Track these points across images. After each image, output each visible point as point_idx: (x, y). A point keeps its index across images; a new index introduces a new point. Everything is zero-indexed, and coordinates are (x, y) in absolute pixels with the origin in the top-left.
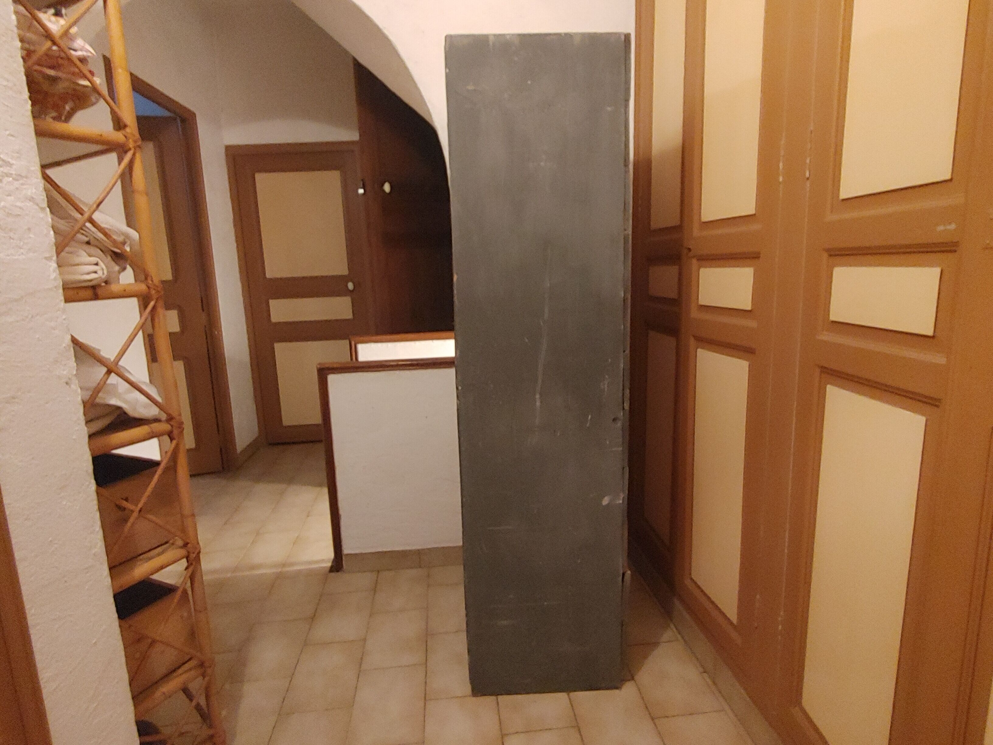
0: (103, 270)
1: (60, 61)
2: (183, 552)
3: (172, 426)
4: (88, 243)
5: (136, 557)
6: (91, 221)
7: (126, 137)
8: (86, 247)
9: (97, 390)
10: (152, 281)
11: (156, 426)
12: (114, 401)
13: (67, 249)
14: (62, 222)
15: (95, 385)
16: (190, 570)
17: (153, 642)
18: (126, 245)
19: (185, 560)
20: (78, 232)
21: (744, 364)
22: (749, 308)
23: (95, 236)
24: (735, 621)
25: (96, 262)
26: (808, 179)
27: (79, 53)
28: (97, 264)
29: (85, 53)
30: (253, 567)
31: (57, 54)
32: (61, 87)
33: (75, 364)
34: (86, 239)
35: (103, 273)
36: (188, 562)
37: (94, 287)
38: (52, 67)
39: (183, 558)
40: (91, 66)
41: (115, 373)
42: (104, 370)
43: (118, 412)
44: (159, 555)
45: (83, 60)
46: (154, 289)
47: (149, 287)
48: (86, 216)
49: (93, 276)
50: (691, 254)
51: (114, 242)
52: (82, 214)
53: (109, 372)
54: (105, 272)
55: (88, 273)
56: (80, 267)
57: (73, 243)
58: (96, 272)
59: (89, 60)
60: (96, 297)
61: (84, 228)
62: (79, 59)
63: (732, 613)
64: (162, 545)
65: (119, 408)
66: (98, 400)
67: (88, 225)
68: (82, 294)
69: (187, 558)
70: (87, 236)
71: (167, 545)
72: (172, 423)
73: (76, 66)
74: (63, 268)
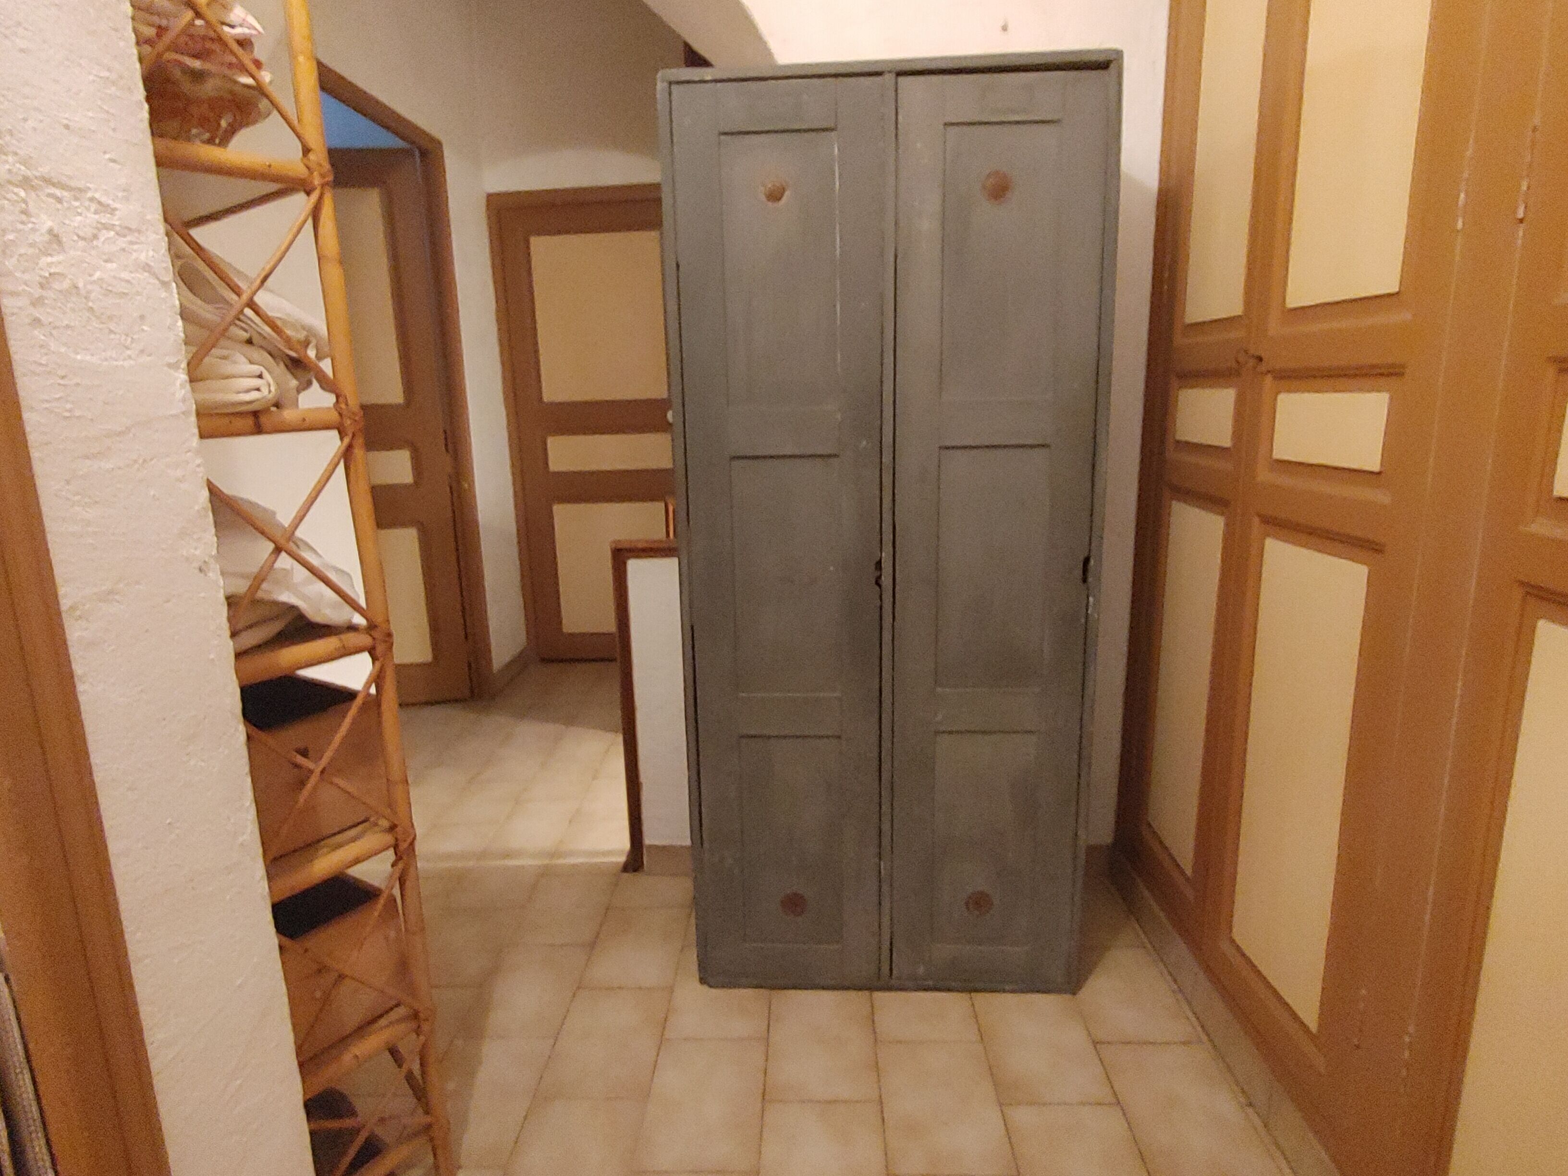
0: (269, 386)
1: (208, 45)
2: (389, 839)
3: (374, 639)
4: (249, 342)
5: (319, 841)
6: (251, 305)
7: (308, 168)
8: (247, 349)
9: (259, 579)
10: (347, 405)
11: (351, 639)
12: (286, 597)
13: (214, 351)
14: (209, 307)
15: (255, 570)
16: (400, 865)
17: (341, 977)
18: (310, 346)
19: (391, 852)
20: (232, 323)
21: (1362, 571)
22: (1376, 468)
23: (260, 330)
24: (1313, 1026)
25: (258, 373)
26: (1521, 221)
27: (238, 31)
28: (260, 376)
29: (246, 31)
30: (507, 855)
31: (202, 32)
32: (210, 88)
34: (246, 335)
35: (270, 392)
36: (396, 854)
37: (256, 414)
38: (196, 56)
39: (387, 848)
40: (259, 52)
41: (286, 552)
42: (271, 546)
43: (292, 614)
44: (354, 840)
45: (244, 43)
46: (350, 418)
47: (340, 415)
48: (245, 297)
49: (254, 395)
50: (1263, 368)
51: (288, 340)
52: (239, 294)
53: (278, 550)
54: (273, 389)
55: (248, 391)
56: (234, 380)
57: (223, 342)
58: (258, 389)
59: (253, 40)
60: (259, 430)
61: (242, 317)
62: (235, 40)
63: (1310, 1016)
64: (359, 824)
65: (293, 608)
66: (260, 594)
67: (248, 312)
68: (239, 423)
69: (396, 847)
70: (246, 331)
71: (366, 824)
72: (372, 633)
73: (232, 52)
74: (208, 382)
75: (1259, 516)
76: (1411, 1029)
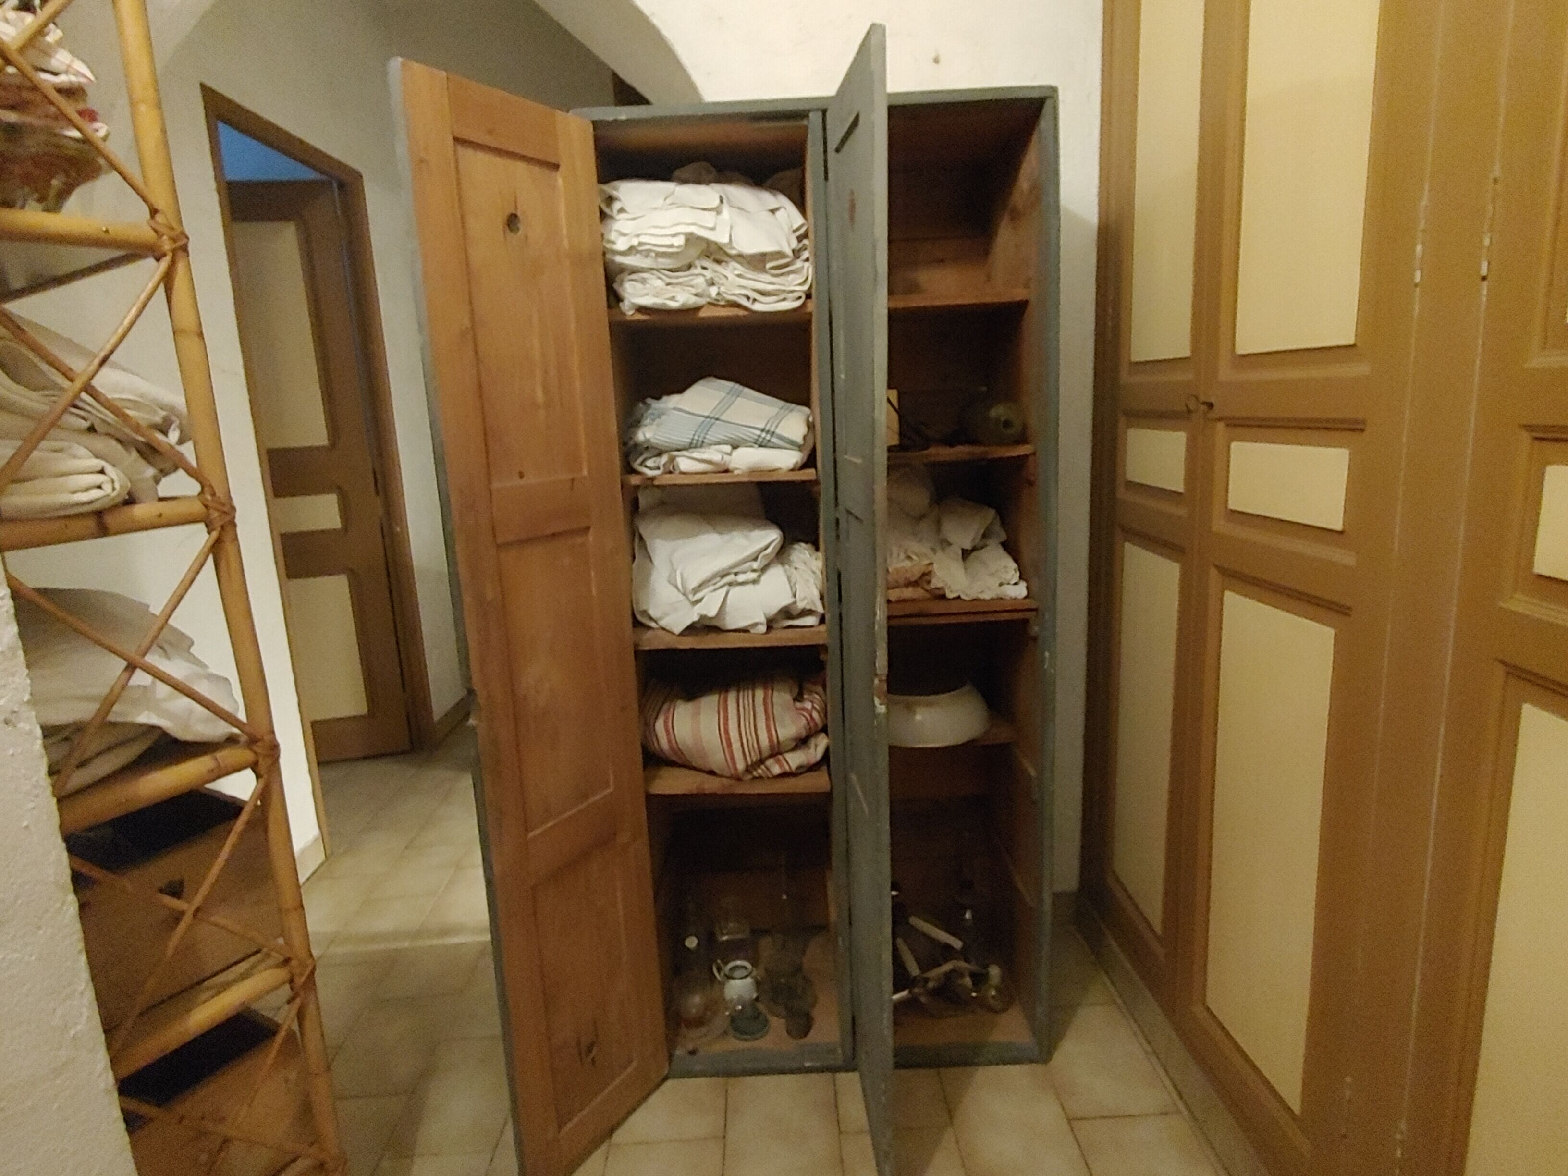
0: (113, 482)
1: (26, 95)
2: (282, 974)
3: (256, 753)
4: (92, 429)
5: (199, 983)
6: (88, 388)
7: (156, 231)
8: (90, 439)
9: (109, 702)
10: (213, 494)
11: (226, 756)
12: (145, 718)
13: (44, 444)
14: (34, 395)
15: (105, 691)
16: (298, 1002)
17: (227, 1141)
18: (173, 426)
19: (287, 986)
20: (65, 411)
21: (1327, 633)
22: (1339, 527)
23: (103, 417)
24: (1296, 1108)
25: (100, 469)
26: (1485, 278)
27: (62, 79)
28: (102, 472)
29: (73, 79)
30: (445, 932)
31: (17, 81)
32: (32, 145)
33: (29, 681)
34: (85, 424)
35: (114, 489)
36: (292, 988)
37: (99, 514)
38: (12, 108)
39: (284, 983)
40: (93, 102)
41: (141, 668)
42: (124, 664)
43: (155, 736)
44: (244, 977)
45: (72, 92)
46: (218, 510)
47: (206, 506)
48: (78, 384)
49: (95, 494)
50: (1214, 414)
51: (137, 428)
52: (71, 380)
53: (131, 667)
54: (117, 486)
55: (87, 489)
56: (71, 477)
57: (54, 433)
58: (100, 487)
59: (85, 88)
60: (103, 531)
61: (80, 404)
62: (55, 88)
63: (1295, 1101)
64: (250, 956)
65: (153, 728)
66: (111, 718)
67: (85, 397)
68: (77, 526)
69: (291, 981)
70: (84, 418)
72: (255, 748)
73: (52, 103)
74: (36, 482)
75: (1216, 567)
76: (1403, 1126)
